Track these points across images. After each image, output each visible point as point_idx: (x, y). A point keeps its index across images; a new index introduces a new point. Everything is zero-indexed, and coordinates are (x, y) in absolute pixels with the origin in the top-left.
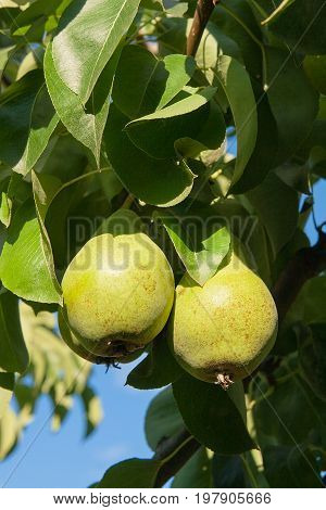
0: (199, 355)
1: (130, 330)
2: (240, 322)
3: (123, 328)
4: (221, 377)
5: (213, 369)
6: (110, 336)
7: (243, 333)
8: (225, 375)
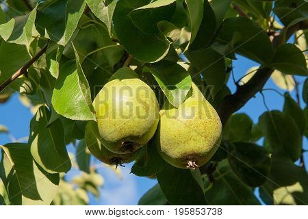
0: (177, 150)
1: (135, 134)
2: (201, 128)
3: (131, 133)
4: (190, 163)
5: (185, 158)
6: (123, 138)
7: (203, 135)
8: (193, 162)
